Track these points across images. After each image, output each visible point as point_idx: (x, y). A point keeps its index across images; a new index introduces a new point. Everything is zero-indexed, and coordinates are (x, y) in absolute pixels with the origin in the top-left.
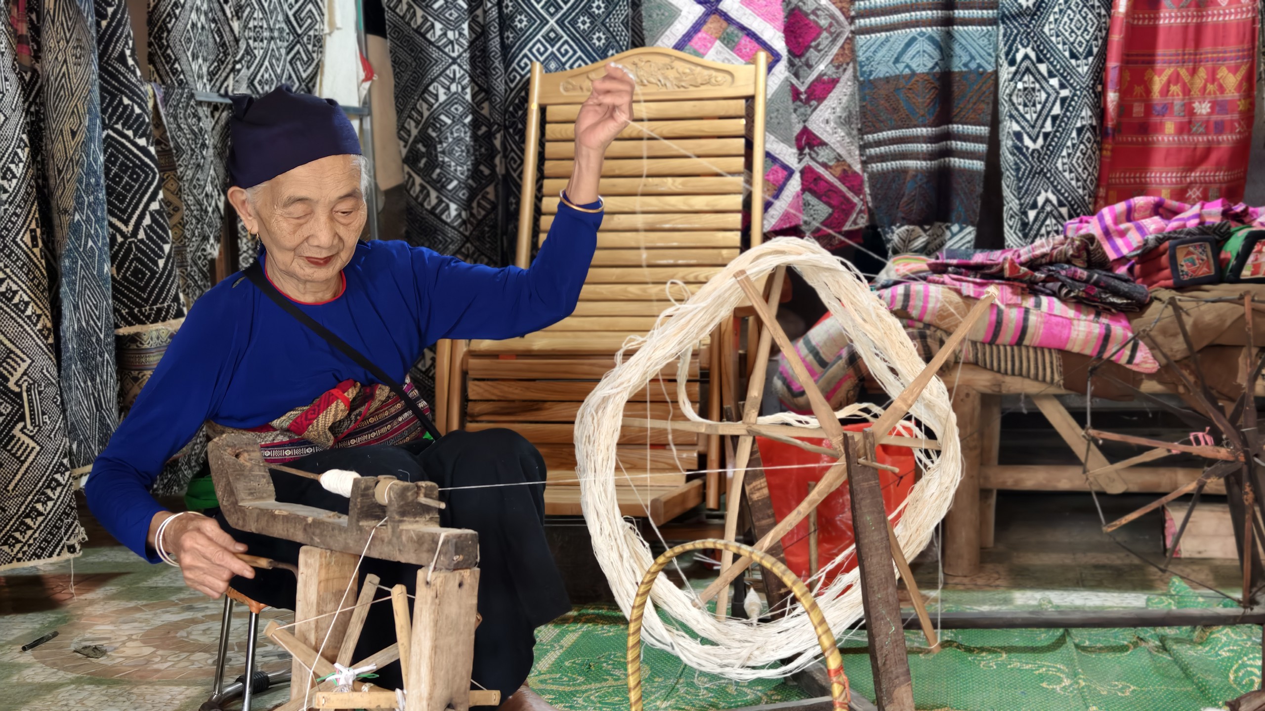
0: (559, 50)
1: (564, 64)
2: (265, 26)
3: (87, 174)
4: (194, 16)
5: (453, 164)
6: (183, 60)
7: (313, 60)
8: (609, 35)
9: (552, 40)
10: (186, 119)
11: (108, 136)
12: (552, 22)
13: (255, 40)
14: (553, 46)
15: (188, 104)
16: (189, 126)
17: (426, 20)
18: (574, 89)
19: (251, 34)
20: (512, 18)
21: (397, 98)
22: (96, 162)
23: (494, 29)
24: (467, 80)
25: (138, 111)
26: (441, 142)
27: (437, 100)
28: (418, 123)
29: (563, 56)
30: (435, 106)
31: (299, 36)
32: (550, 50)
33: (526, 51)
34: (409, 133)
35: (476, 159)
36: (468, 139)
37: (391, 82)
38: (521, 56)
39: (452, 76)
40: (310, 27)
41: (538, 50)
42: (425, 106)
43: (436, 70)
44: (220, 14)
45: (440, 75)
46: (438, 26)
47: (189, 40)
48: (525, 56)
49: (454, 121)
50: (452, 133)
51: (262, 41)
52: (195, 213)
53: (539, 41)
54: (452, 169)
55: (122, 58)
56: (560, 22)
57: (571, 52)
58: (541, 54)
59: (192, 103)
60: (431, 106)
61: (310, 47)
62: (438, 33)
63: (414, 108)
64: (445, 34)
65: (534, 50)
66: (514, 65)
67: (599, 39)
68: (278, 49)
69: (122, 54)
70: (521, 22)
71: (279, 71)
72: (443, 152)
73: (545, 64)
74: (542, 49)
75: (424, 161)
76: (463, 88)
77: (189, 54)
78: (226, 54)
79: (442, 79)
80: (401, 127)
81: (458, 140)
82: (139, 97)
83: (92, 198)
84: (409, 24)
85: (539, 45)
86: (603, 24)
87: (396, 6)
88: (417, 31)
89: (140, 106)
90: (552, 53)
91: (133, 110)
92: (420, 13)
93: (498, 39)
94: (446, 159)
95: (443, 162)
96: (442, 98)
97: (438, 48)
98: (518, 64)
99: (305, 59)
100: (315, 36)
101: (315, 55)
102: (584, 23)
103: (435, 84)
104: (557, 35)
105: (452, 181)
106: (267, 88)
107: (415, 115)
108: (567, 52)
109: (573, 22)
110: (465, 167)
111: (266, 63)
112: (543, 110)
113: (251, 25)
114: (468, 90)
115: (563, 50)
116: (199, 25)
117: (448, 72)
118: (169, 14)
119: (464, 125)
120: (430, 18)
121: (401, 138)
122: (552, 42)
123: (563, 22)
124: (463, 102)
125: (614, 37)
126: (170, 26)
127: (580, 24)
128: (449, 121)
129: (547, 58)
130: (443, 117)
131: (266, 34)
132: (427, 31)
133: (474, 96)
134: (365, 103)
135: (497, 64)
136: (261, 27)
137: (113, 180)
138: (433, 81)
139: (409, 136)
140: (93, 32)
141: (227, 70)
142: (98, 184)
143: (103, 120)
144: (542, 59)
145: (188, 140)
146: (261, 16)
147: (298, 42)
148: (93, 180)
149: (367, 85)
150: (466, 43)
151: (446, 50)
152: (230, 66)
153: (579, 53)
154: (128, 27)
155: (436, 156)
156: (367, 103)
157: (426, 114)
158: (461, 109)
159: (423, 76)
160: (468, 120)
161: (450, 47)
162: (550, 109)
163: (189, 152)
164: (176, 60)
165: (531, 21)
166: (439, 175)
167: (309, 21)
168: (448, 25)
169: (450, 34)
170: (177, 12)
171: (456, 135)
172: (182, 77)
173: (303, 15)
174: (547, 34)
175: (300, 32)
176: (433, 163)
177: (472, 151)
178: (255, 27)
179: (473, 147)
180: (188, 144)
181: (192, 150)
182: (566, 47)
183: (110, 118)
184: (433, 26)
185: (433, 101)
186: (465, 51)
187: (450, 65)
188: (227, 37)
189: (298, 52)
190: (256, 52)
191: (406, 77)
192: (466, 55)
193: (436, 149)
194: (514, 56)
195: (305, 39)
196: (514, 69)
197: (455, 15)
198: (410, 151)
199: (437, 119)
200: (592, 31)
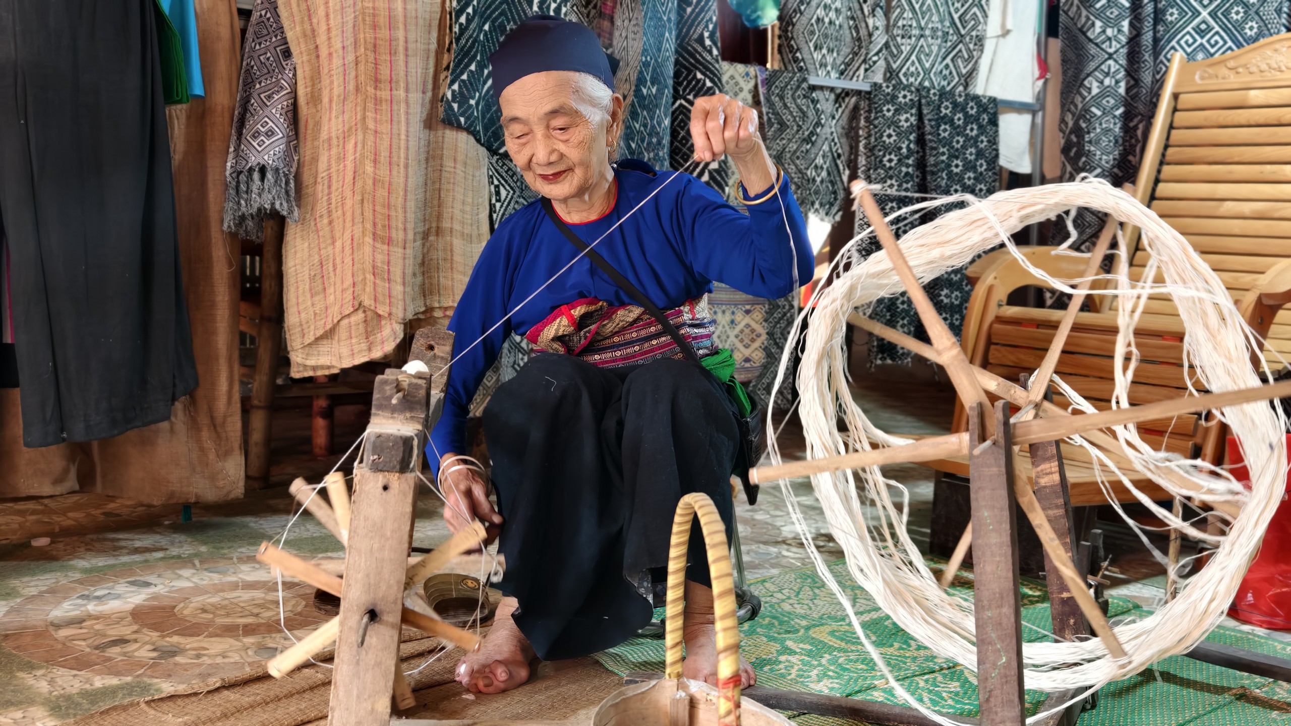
0: (1208, 41)
1: (1212, 55)
2: (914, 24)
3: (650, 135)
4: (820, 12)
5: (1098, 153)
6: (805, 50)
7: (973, 57)
8: (1262, 24)
9: (1202, 31)
10: (794, 99)
11: (681, 105)
12: (1205, 14)
13: (903, 37)
14: (1202, 37)
15: (798, 87)
16: (798, 106)
17: (1088, 19)
18: (1210, 77)
19: (900, 32)
20: (1164, 11)
21: (1062, 93)
22: (660, 125)
23: (1148, 24)
24: (1122, 73)
25: (709, 84)
26: (1089, 133)
27: (1090, 93)
28: (1073, 115)
29: (1213, 46)
30: (1088, 99)
31: (962, 36)
32: (1199, 41)
33: (1174, 43)
34: (1066, 124)
35: (1125, 149)
36: (1117, 130)
37: (1060, 79)
38: (1168, 48)
39: (1106, 70)
40: (973, 28)
41: (1186, 42)
42: (1080, 99)
43: (1092, 65)
44: (859, 13)
45: (1095, 69)
46: (1098, 24)
47: (812, 33)
48: (1173, 48)
49: (1104, 113)
50: (1101, 124)
51: (910, 37)
52: (796, 180)
53: (1188, 33)
54: (1097, 157)
55: (701, 40)
56: (1213, 14)
57: (1221, 43)
58: (1189, 46)
59: (805, 85)
60: (1084, 98)
61: (971, 46)
62: (1098, 29)
63: (1072, 102)
64: (1104, 32)
65: (1182, 42)
66: (1162, 57)
67: (1251, 28)
68: (929, 46)
69: (701, 36)
70: (1172, 15)
71: (927, 65)
72: (1090, 142)
73: (1191, 57)
74: (1191, 41)
75: (1074, 150)
76: (1117, 82)
77: (811, 45)
78: (860, 47)
79: (1097, 73)
80: (1063, 121)
81: (1107, 131)
82: (712, 72)
83: (652, 155)
84: (1075, 24)
85: (1188, 37)
86: (1257, 13)
87: (1069, 10)
88: (1081, 30)
89: (712, 81)
90: (1201, 44)
91: (704, 84)
92: (1084, 13)
93: (1151, 33)
94: (1092, 148)
95: (1089, 151)
96: (1095, 91)
97: (1097, 44)
98: (1165, 56)
99: (966, 56)
100: (977, 36)
101: (975, 53)
102: (1237, 13)
103: (1090, 78)
104: (1208, 26)
105: (1095, 168)
106: (912, 80)
107: (1073, 108)
108: (1217, 42)
109: (1226, 14)
110: (1111, 157)
111: (913, 57)
112: (1176, 96)
113: (900, 24)
114: (1123, 84)
115: (1212, 42)
116: (827, 20)
117: (1103, 67)
118: (795, 11)
119: (1115, 116)
120: (1092, 18)
121: (1061, 130)
122: (1202, 33)
123: (1216, 14)
124: (1115, 95)
125: (1266, 25)
126: (794, 20)
127: (1233, 15)
128: (1099, 113)
129: (1195, 50)
130: (1094, 109)
131: (916, 32)
132: (1089, 29)
133: (1128, 90)
134: (1038, 99)
135: (1147, 56)
136: (910, 26)
137: (680, 142)
138: (1088, 75)
139: (1067, 127)
140: (673, 17)
141: (860, 61)
142: (659, 142)
143: (676, 90)
144: (1189, 50)
145: (795, 117)
146: (911, 15)
147: (961, 42)
148: (654, 140)
149: (1040, 83)
150: (1124, 40)
151: (1104, 46)
152: (862, 58)
153: (1230, 43)
154: (710, 13)
155: (1084, 146)
156: (1041, 98)
157: (1080, 106)
158: (1112, 101)
159: (1081, 71)
160: (1121, 110)
161: (1108, 43)
162: (1182, 97)
163: (795, 128)
164: (798, 49)
165: (1182, 13)
166: (1084, 163)
167: (973, 22)
168: (1107, 23)
169: (1109, 32)
170: (802, 8)
171: (1104, 126)
172: (802, 64)
173: (968, 17)
174: (1198, 26)
175: (963, 32)
176: (1081, 153)
177: (1120, 141)
178: (904, 26)
179: (1123, 138)
180: (795, 120)
181: (799, 126)
182: (1217, 38)
183: (684, 90)
184: (1093, 25)
185: (1086, 94)
186: (1123, 47)
187: (1106, 60)
188: (863, 32)
189: (960, 51)
190: (903, 48)
191: (1070, 73)
192: (1124, 51)
193: (1083, 139)
194: (1163, 49)
195: (968, 39)
196: (1162, 62)
197: (1116, 13)
198: (1066, 143)
199: (1087, 110)
200: (1245, 21)
